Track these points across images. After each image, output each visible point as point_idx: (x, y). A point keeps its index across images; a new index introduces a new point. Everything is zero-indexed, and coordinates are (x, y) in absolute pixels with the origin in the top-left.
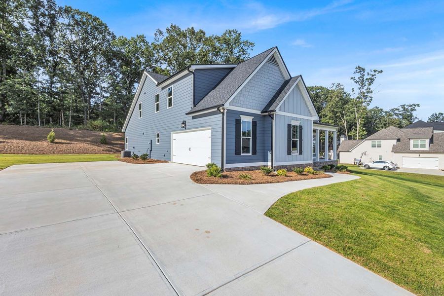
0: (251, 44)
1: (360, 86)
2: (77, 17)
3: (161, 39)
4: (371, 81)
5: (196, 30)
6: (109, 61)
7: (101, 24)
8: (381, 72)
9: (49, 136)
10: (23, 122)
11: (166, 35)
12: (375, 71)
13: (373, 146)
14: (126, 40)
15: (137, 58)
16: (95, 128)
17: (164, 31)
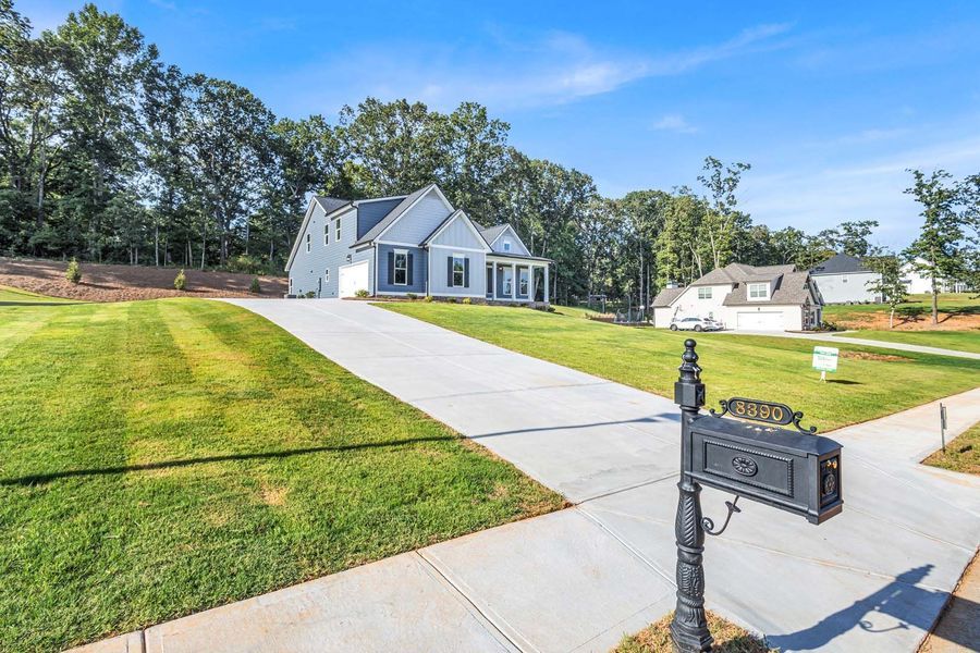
0: (504, 125)
1: (715, 193)
2: (215, 91)
3: (351, 120)
4: (734, 183)
5: (411, 103)
6: (265, 159)
7: (252, 100)
8: (749, 167)
9: (177, 281)
10: (134, 260)
11: (358, 114)
12: (740, 165)
13: (701, 297)
14: (293, 123)
15: (311, 154)
16: (241, 268)
17: (355, 108)
